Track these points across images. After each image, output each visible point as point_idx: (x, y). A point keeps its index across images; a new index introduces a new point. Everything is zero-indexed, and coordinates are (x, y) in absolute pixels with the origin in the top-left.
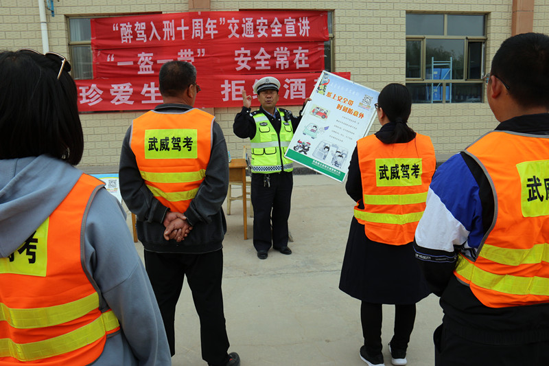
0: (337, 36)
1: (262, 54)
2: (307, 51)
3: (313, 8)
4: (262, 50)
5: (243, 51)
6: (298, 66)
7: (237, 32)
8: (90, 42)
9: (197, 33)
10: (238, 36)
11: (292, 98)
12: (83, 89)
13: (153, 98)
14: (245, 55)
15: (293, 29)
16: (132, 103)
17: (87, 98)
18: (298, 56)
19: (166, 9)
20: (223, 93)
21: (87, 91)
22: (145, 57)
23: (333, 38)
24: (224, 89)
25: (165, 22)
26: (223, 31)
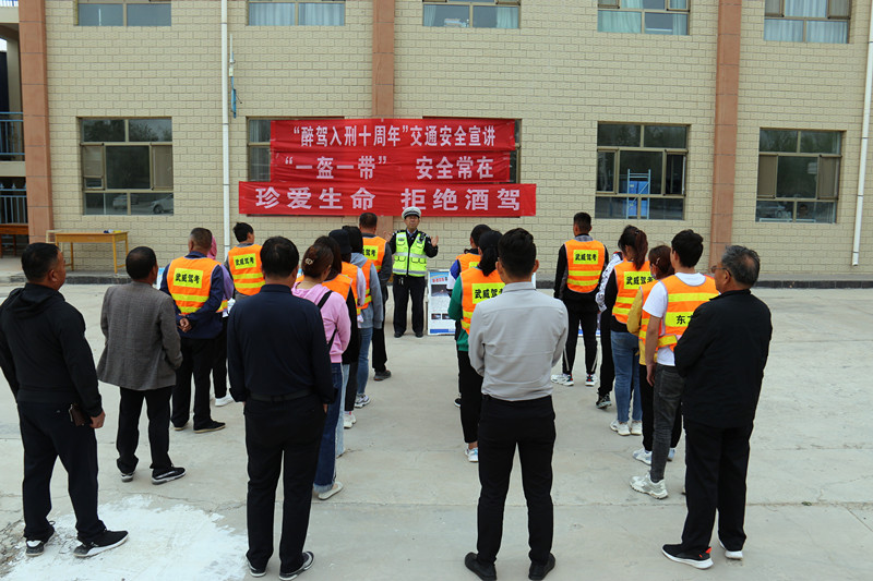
0: (523, 147)
1: (445, 163)
2: (491, 161)
3: (499, 117)
4: (445, 159)
5: (425, 159)
6: (482, 176)
7: (420, 140)
8: (269, 143)
9: (379, 140)
10: (420, 144)
11: (474, 209)
12: (260, 191)
13: (331, 204)
14: (427, 164)
15: (478, 138)
16: (309, 207)
17: (264, 200)
18: (481, 166)
19: (349, 114)
20: (402, 201)
21: (263, 193)
22: (324, 162)
23: (519, 148)
24: (404, 197)
25: (347, 128)
26: (406, 138)
